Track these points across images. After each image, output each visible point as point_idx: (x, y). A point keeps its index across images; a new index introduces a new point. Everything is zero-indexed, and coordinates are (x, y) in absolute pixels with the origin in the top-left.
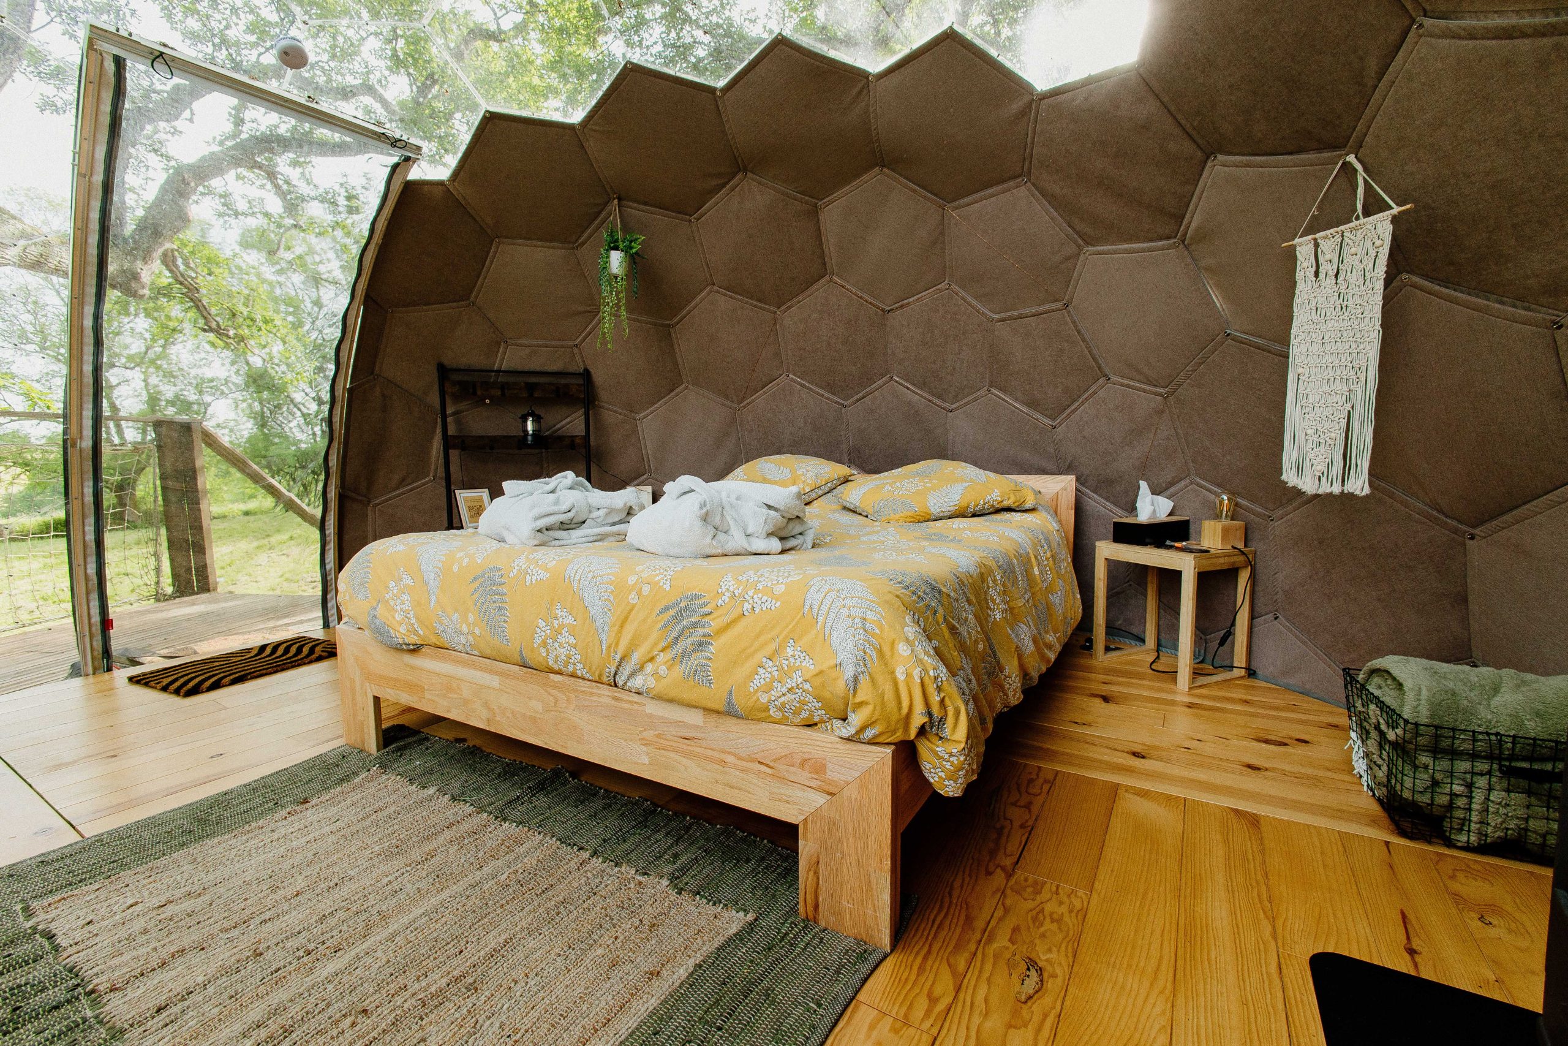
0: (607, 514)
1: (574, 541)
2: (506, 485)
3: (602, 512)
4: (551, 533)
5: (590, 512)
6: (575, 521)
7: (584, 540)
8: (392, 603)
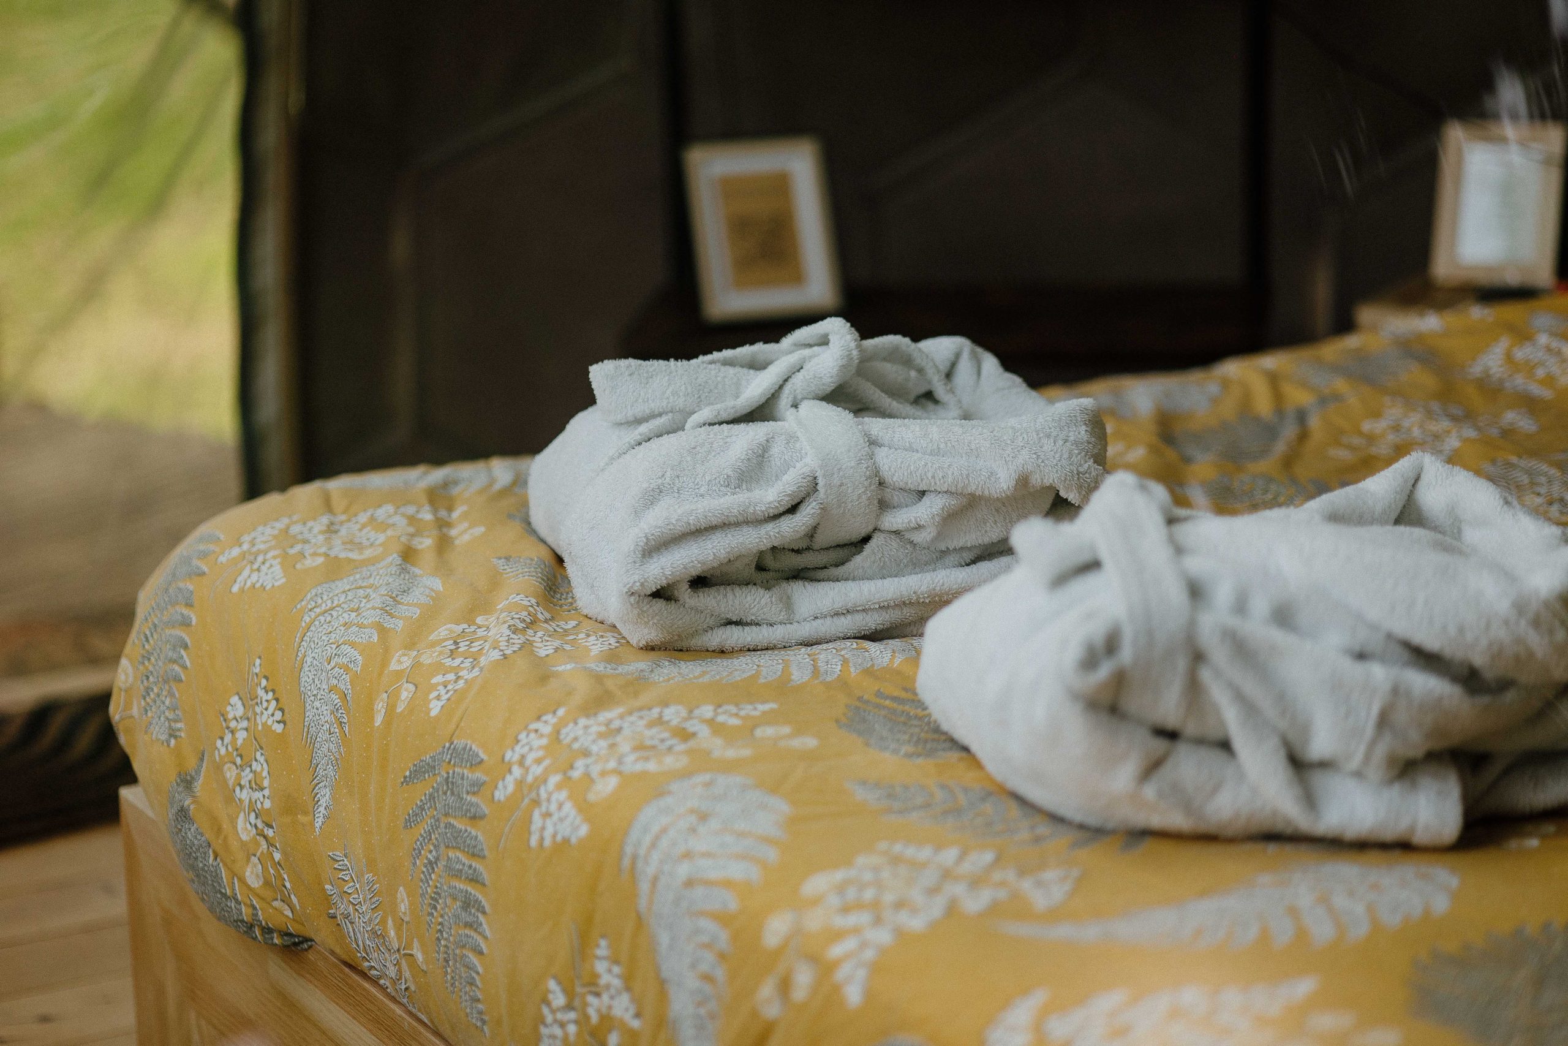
0: (950, 519)
1: (806, 630)
2: (601, 374)
3: (926, 511)
4: (712, 601)
5: (883, 505)
6: (821, 540)
7: (846, 624)
8: (230, 773)
